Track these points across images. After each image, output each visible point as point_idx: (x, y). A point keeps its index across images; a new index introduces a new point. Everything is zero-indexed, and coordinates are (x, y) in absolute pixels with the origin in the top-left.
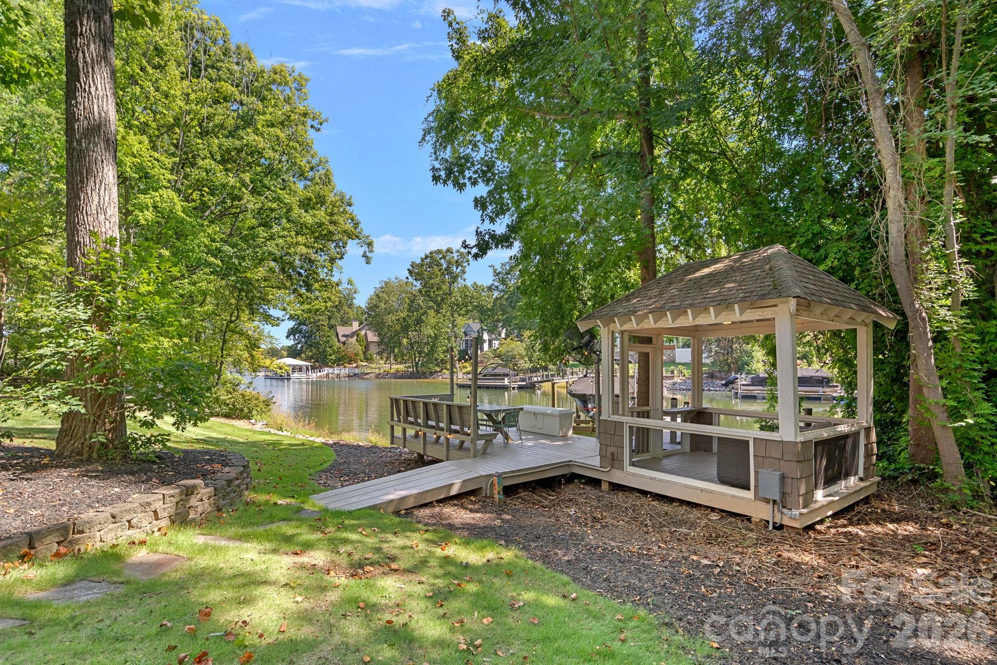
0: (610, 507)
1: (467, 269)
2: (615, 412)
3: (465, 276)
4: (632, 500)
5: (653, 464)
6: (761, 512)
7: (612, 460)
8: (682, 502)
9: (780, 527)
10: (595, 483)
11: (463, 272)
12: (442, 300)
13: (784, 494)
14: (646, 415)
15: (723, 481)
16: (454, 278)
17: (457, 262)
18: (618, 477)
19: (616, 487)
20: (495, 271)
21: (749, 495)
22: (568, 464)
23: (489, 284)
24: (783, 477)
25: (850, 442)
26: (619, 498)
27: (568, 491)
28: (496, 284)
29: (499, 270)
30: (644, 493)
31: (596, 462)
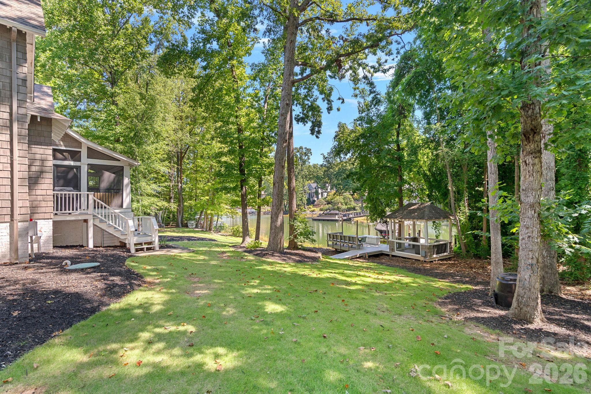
0: (392, 260)
1: (310, 157)
2: (393, 239)
3: (309, 161)
4: (397, 258)
5: (402, 251)
6: (422, 259)
7: (392, 250)
8: (408, 258)
9: (425, 261)
10: (388, 255)
11: (309, 159)
12: (298, 173)
13: (426, 255)
14: (400, 239)
15: (416, 254)
16: (304, 162)
17: (305, 153)
18: (393, 254)
19: (393, 256)
20: (324, 156)
21: (420, 256)
22: (381, 251)
23: (321, 164)
24: (425, 252)
25: (444, 246)
26: (394, 258)
27: (382, 257)
28: (325, 163)
29: (326, 156)
30: (400, 257)
31: (388, 250)
